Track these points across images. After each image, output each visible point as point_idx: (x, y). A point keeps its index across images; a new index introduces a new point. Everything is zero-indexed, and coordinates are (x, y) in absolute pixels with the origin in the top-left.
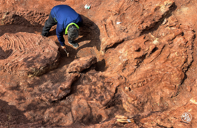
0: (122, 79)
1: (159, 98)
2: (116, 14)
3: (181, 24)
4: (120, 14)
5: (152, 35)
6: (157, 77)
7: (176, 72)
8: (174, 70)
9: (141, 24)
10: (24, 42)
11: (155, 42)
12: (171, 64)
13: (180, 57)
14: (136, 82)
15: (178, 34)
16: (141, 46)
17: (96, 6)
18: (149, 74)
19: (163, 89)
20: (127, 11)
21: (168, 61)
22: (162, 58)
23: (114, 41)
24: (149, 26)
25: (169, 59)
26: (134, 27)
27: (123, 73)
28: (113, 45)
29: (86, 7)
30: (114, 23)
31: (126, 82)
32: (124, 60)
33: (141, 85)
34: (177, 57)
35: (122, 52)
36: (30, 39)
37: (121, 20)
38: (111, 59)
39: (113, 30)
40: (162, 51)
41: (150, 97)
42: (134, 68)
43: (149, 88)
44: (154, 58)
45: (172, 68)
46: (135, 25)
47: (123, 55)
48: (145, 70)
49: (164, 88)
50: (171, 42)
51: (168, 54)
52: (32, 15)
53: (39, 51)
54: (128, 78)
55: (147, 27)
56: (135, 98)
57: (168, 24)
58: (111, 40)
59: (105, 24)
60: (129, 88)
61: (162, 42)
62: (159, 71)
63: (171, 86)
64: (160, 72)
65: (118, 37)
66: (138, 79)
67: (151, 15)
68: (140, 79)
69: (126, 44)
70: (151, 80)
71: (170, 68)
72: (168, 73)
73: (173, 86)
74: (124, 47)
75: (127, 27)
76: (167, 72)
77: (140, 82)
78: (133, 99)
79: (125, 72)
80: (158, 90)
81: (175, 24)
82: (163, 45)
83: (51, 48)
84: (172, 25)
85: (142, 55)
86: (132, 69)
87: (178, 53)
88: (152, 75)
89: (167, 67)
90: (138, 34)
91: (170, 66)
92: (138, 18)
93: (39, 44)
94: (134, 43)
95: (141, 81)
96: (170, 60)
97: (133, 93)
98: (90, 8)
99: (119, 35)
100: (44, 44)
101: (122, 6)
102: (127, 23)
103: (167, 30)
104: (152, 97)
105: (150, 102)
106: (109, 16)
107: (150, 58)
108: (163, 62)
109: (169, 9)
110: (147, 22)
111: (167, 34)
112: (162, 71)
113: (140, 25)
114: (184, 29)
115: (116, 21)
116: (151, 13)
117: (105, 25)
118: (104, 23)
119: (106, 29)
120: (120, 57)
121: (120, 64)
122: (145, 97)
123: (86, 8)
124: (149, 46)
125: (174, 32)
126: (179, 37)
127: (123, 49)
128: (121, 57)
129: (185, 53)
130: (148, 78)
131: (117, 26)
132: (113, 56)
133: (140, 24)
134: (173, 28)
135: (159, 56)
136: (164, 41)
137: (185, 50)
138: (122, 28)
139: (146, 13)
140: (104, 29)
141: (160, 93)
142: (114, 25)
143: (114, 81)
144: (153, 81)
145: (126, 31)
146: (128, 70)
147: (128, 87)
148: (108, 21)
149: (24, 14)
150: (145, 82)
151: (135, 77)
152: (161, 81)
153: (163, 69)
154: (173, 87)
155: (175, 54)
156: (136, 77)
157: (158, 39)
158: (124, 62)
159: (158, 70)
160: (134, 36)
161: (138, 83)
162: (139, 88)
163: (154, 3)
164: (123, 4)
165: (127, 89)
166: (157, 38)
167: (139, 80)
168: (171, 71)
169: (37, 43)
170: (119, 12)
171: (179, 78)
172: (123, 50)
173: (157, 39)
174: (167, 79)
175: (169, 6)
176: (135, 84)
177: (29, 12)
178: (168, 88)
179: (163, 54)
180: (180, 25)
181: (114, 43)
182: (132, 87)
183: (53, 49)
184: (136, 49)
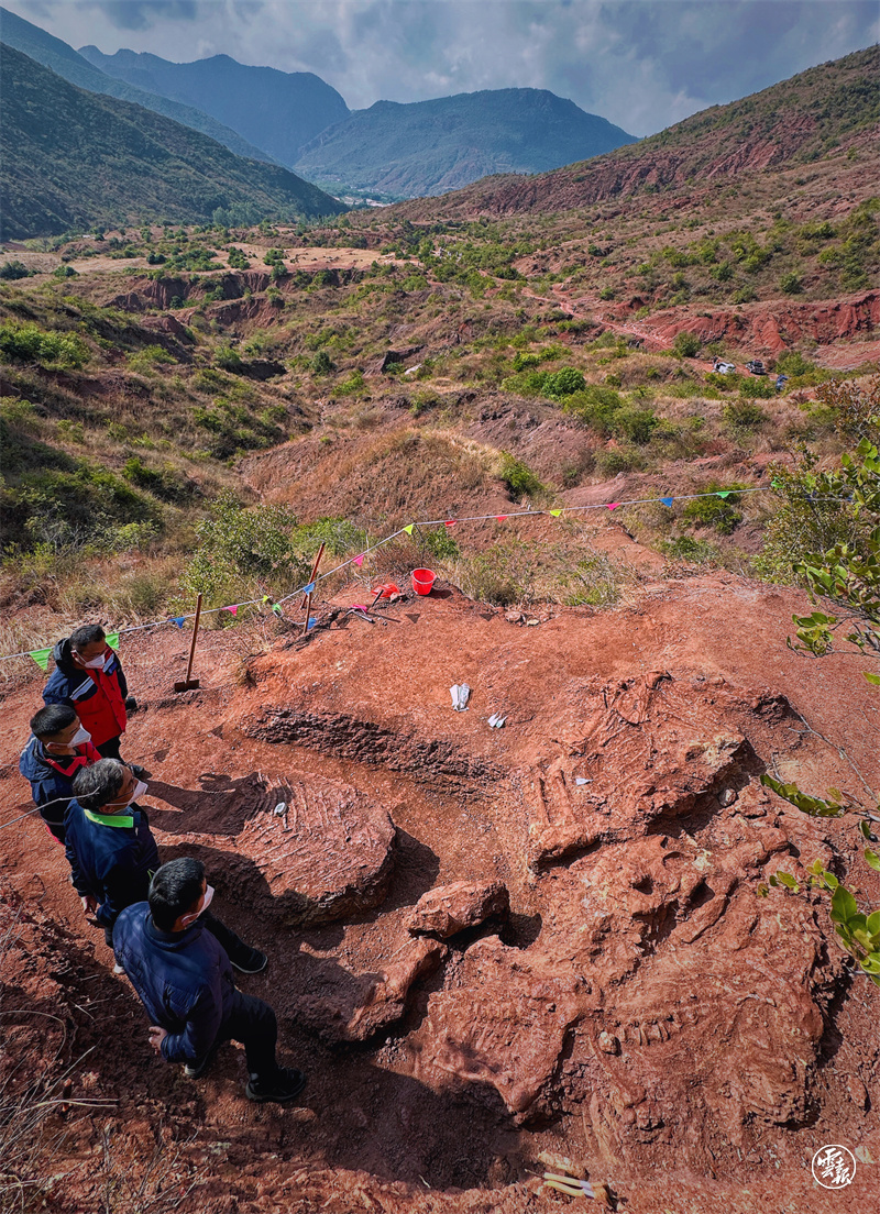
0: (590, 993)
1: (737, 1114)
2: (575, 753)
3: (781, 813)
4: (588, 755)
5: (688, 836)
6: (719, 1010)
7: (785, 1000)
8: (778, 990)
9: (649, 794)
10: (304, 801)
11: (701, 863)
12: (763, 961)
13: (793, 938)
14: (639, 1018)
15: (775, 846)
16: (652, 868)
17: (520, 722)
18: (686, 992)
19: (748, 1074)
20: (606, 748)
21: (753, 946)
22: (730, 931)
23: (567, 838)
24: (671, 803)
25: (759, 938)
26: (628, 800)
27: (593, 968)
28: (561, 851)
29: (492, 721)
30: (569, 780)
31: (602, 1011)
32: (596, 914)
33: (658, 1034)
34: (785, 937)
35: (594, 883)
36: (321, 796)
37: (589, 773)
38: (557, 902)
39: (563, 802)
40: (727, 902)
41: (700, 1103)
42: (632, 955)
43: (690, 1055)
44: (702, 927)
45: (771, 978)
46: (631, 795)
47: (593, 893)
48: (673, 969)
49: (751, 1069)
50: (754, 872)
51: (751, 918)
52: (346, 727)
53: (336, 837)
54: (613, 995)
55: (665, 806)
56: (636, 1094)
57: (738, 806)
58: (556, 833)
59: (543, 778)
60: (616, 1039)
61: (725, 867)
62: (723, 984)
63: (773, 1060)
64: (726, 988)
65: (579, 825)
66: (649, 1002)
67: (676, 769)
68: (655, 1006)
69: (606, 854)
70: (698, 1018)
71: (762, 978)
72: (756, 997)
73: (781, 1061)
74: (600, 863)
75: (609, 800)
76: (754, 993)
77: (656, 1023)
78: (628, 1099)
79: (600, 964)
80: (729, 1072)
81: (759, 810)
82: (730, 879)
83: (372, 832)
84: (752, 812)
85: (656, 906)
86: (626, 957)
87: (786, 919)
88: (699, 997)
89: (751, 970)
90: (642, 827)
91: (763, 970)
92: (638, 774)
93: (342, 815)
94: (631, 855)
95: (658, 1014)
96: (758, 943)
97: (629, 1067)
98: (503, 726)
99: (582, 822)
100: (355, 818)
101: (592, 731)
102: (607, 785)
103: (738, 826)
104: (709, 1102)
105: (702, 1127)
106: (556, 755)
107: (690, 921)
108: (737, 947)
109: (731, 759)
110: (666, 791)
111: (738, 841)
112: (733, 985)
113: (645, 798)
114: (797, 833)
115: (573, 775)
116: (676, 765)
117: (542, 783)
118: (539, 774)
119: (543, 795)
120: (586, 902)
121: (584, 928)
122: (679, 1095)
123: (492, 725)
124: (680, 873)
125: (760, 838)
126: (783, 858)
127: (595, 870)
128: (588, 902)
129: (810, 924)
130: (684, 1005)
131: (578, 791)
132: (563, 894)
133: (643, 795)
134: (757, 823)
135: (722, 919)
136: (729, 862)
137: (811, 913)
138: (593, 800)
139: (661, 763)
140: (538, 793)
141: (736, 1088)
142: (567, 784)
143: (558, 998)
144: (704, 1024)
145: (606, 810)
146: (613, 959)
147: (612, 1035)
148: (553, 769)
149: (326, 721)
150: (676, 1026)
151: (638, 993)
152: (733, 1032)
153: (739, 978)
154: (782, 1067)
155: (774, 919)
156: (643, 994)
157: (710, 853)
158: (598, 924)
159: (720, 977)
160: (630, 831)
161: (651, 1024)
162: (652, 1050)
163: (686, 736)
164: (596, 727)
165: (606, 1042)
166: (708, 849)
167: (653, 1012)
168: (769, 993)
169: (337, 812)
170: (585, 747)
171: (802, 1031)
172: (595, 874)
173: (706, 852)
174: (755, 1026)
175: (733, 750)
176: (636, 1024)
177: (338, 716)
178: (766, 1071)
179: (734, 914)
180: (781, 817)
181: (565, 846)
182: (626, 1038)
183: (376, 836)
184: (633, 880)
